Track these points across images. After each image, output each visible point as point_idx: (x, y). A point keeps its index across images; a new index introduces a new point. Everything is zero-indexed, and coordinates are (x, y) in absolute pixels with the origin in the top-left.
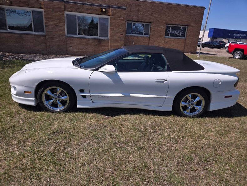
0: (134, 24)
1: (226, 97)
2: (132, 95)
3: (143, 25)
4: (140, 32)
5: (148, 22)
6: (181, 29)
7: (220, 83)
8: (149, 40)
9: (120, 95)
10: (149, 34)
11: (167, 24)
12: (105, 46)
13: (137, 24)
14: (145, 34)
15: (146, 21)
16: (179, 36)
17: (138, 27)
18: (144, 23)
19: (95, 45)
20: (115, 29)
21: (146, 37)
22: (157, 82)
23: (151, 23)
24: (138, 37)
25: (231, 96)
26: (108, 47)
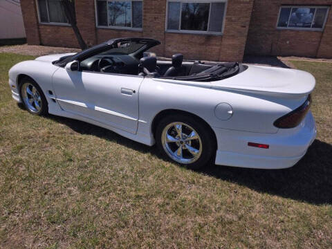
0: (295, 10)
1: (250, 144)
2: (97, 108)
3: (312, 11)
4: (304, 23)
5: (324, 5)
7: (231, 112)
8: (321, 37)
9: (83, 105)
10: (323, 27)
12: (216, 45)
13: (301, 9)
14: (313, 26)
17: (302, 15)
18: (316, 7)
19: (201, 44)
20: (233, 19)
21: (316, 31)
22: (123, 92)
23: (330, 6)
24: (298, 31)
25: (267, 147)
26: (219, 48)
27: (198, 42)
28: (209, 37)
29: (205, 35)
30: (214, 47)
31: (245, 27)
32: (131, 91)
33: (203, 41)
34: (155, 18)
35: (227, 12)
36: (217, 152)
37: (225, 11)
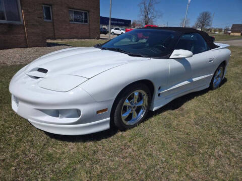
5: (48, 5)
6: (83, 14)
8: (54, 26)
10: (52, 19)
11: (69, 8)
15: (46, 3)
16: (82, 21)
21: (49, 22)
23: (51, 5)
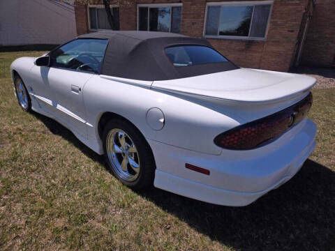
7: (162, 120)
12: (256, 52)
19: (241, 51)
20: (279, 22)
26: (260, 55)
27: (237, 48)
28: (250, 43)
29: (246, 41)
30: (254, 54)
31: (292, 31)
32: (78, 89)
33: (243, 48)
34: (193, 24)
35: (272, 15)
36: (156, 171)
37: (270, 14)
